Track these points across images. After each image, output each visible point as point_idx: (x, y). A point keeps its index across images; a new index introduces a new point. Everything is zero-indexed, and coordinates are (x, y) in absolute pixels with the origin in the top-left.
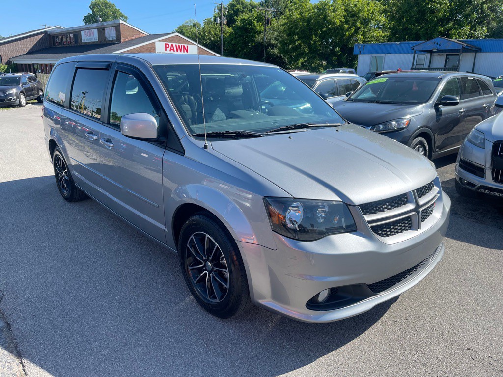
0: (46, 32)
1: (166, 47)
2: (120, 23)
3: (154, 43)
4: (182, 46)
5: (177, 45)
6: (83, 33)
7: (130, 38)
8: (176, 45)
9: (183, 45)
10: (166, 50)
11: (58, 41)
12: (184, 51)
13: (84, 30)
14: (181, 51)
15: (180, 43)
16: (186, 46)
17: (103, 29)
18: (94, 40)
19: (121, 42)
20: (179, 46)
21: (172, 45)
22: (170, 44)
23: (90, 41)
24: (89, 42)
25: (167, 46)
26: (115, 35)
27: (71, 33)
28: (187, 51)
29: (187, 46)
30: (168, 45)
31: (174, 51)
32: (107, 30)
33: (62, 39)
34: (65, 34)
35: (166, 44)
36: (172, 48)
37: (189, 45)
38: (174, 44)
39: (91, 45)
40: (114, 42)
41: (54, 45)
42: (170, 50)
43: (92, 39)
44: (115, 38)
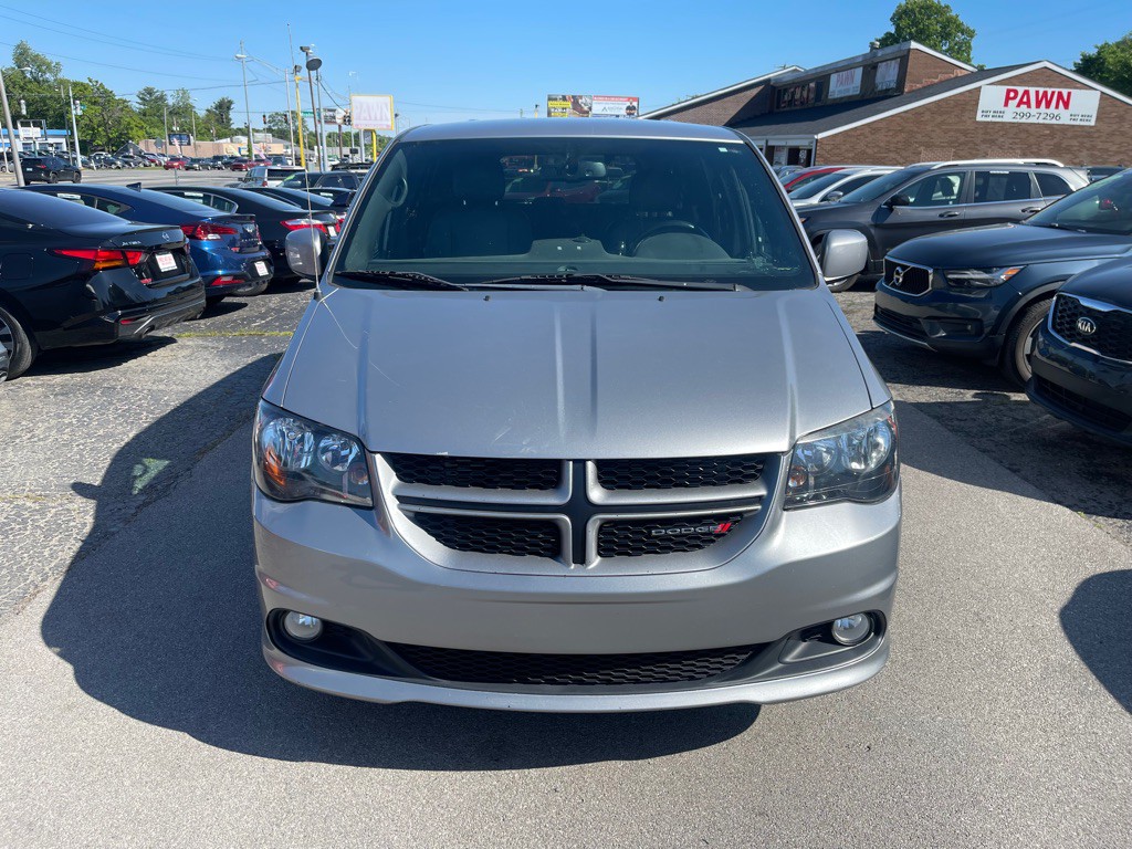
0: (769, 80)
1: (1008, 98)
2: (909, 50)
3: (979, 89)
4: (1053, 93)
5: (1041, 90)
6: (834, 78)
7: (926, 82)
8: (1037, 92)
9: (1057, 90)
10: (1006, 104)
11: (786, 98)
12: (1057, 107)
13: (837, 72)
14: (1048, 106)
15: (1050, 87)
16: (1065, 92)
17: (875, 67)
18: (851, 93)
19: (902, 93)
20: (1045, 93)
21: (1026, 92)
22: (1021, 90)
23: (843, 95)
24: (842, 98)
25: (1012, 95)
26: (895, 78)
27: (811, 80)
28: (1066, 105)
29: (1069, 94)
30: (1016, 92)
31: (1029, 106)
32: (882, 68)
33: (793, 94)
34: (800, 82)
35: (1009, 91)
36: (1025, 100)
37: (1073, 91)
38: (1032, 91)
39: (845, 103)
40: (890, 93)
41: (778, 107)
42: (1018, 106)
43: (848, 90)
44: (893, 85)
